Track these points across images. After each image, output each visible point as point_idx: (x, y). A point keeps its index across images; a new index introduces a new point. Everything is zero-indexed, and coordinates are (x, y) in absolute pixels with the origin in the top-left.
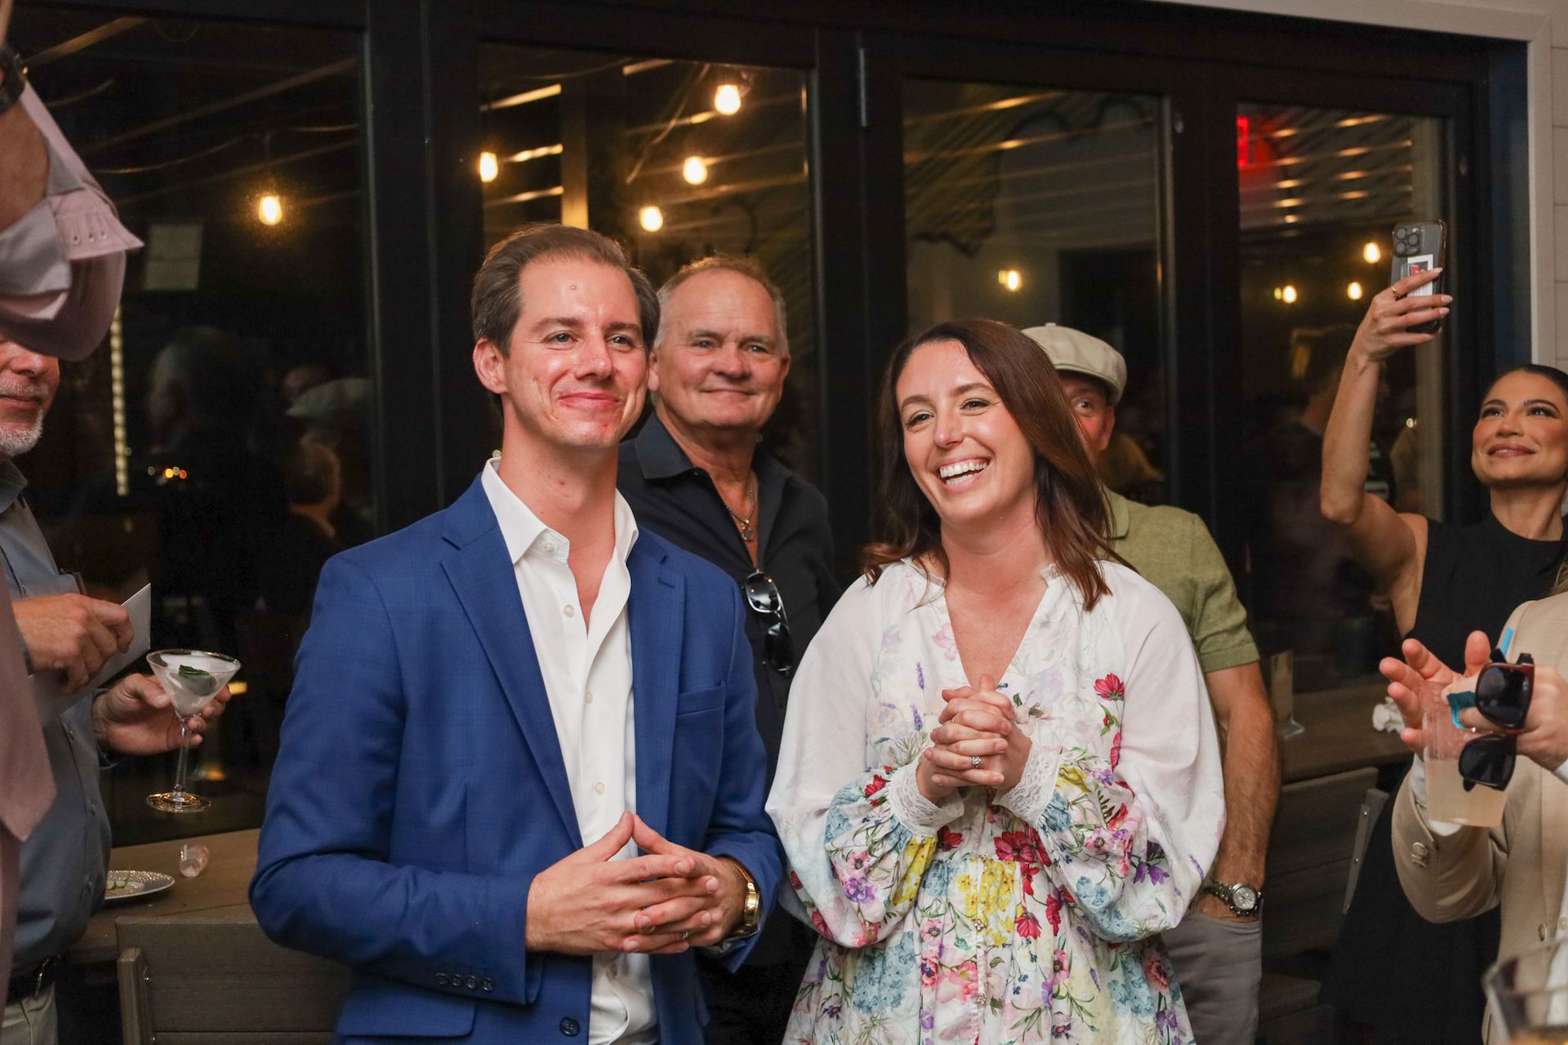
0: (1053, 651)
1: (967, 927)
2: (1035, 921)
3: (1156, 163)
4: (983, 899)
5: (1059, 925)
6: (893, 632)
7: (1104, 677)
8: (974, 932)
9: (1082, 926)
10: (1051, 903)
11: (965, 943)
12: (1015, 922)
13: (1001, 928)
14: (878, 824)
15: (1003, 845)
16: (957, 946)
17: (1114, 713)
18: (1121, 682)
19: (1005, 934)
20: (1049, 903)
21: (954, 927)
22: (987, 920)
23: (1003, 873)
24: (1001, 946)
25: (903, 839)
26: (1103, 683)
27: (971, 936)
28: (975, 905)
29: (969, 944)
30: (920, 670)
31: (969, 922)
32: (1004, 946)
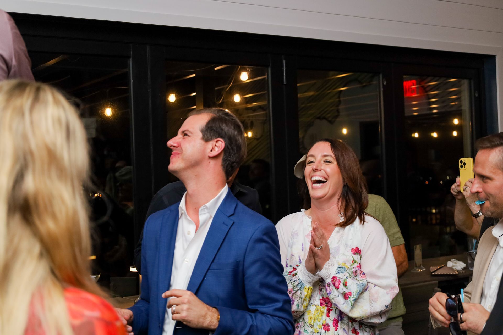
0: (339, 241)
1: (308, 326)
2: (329, 326)
3: (378, 95)
4: (314, 318)
5: (338, 328)
6: (296, 233)
7: (354, 248)
8: (310, 328)
9: (345, 328)
10: (335, 320)
11: (307, 331)
12: (322, 326)
13: (317, 327)
14: (295, 281)
15: (322, 301)
16: (305, 332)
17: (356, 259)
18: (359, 250)
19: (318, 329)
20: (334, 320)
21: (304, 326)
22: (313, 324)
23: (321, 310)
24: (317, 333)
25: (302, 286)
26: (354, 250)
27: (309, 329)
28: (311, 320)
29: (308, 332)
30: (303, 245)
31: (308, 324)
32: (318, 333)
